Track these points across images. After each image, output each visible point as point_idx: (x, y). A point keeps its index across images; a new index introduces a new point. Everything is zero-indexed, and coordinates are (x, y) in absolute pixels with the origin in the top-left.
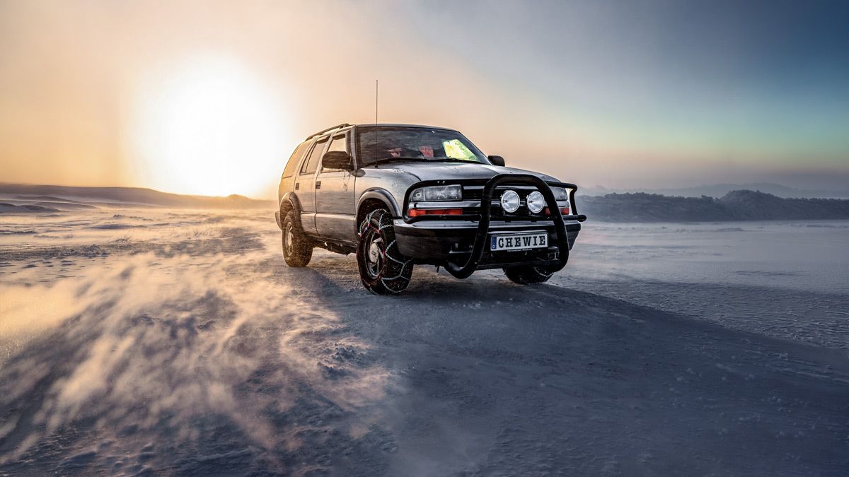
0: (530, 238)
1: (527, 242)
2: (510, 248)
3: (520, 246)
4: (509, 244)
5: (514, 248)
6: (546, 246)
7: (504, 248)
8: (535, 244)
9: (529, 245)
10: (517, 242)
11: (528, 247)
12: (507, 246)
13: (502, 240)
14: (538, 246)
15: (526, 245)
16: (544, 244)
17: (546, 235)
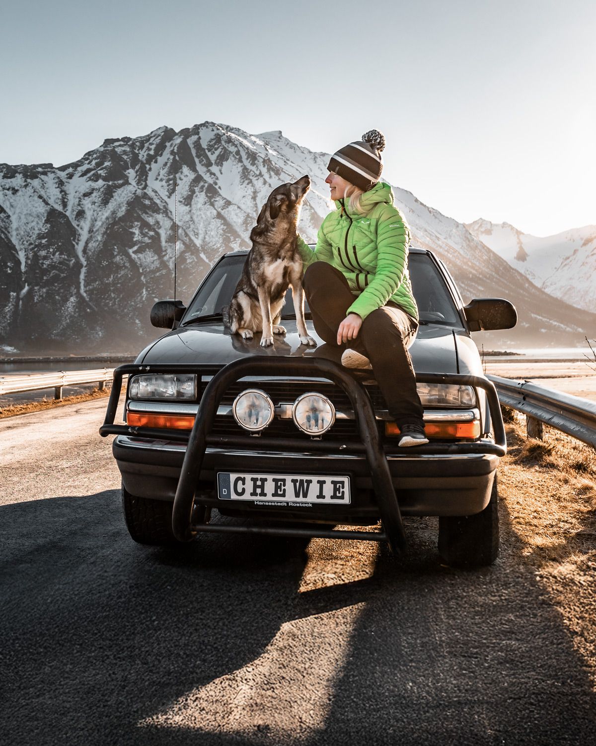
0: (309, 482)
1: (302, 489)
2: (259, 498)
3: (284, 495)
4: (259, 491)
5: (269, 497)
6: (347, 500)
7: (247, 497)
8: (321, 496)
9: (305, 496)
10: (277, 487)
11: (301, 499)
12: (254, 494)
13: (243, 480)
14: (328, 500)
15: (297, 495)
16: (342, 497)
17: (346, 480)
